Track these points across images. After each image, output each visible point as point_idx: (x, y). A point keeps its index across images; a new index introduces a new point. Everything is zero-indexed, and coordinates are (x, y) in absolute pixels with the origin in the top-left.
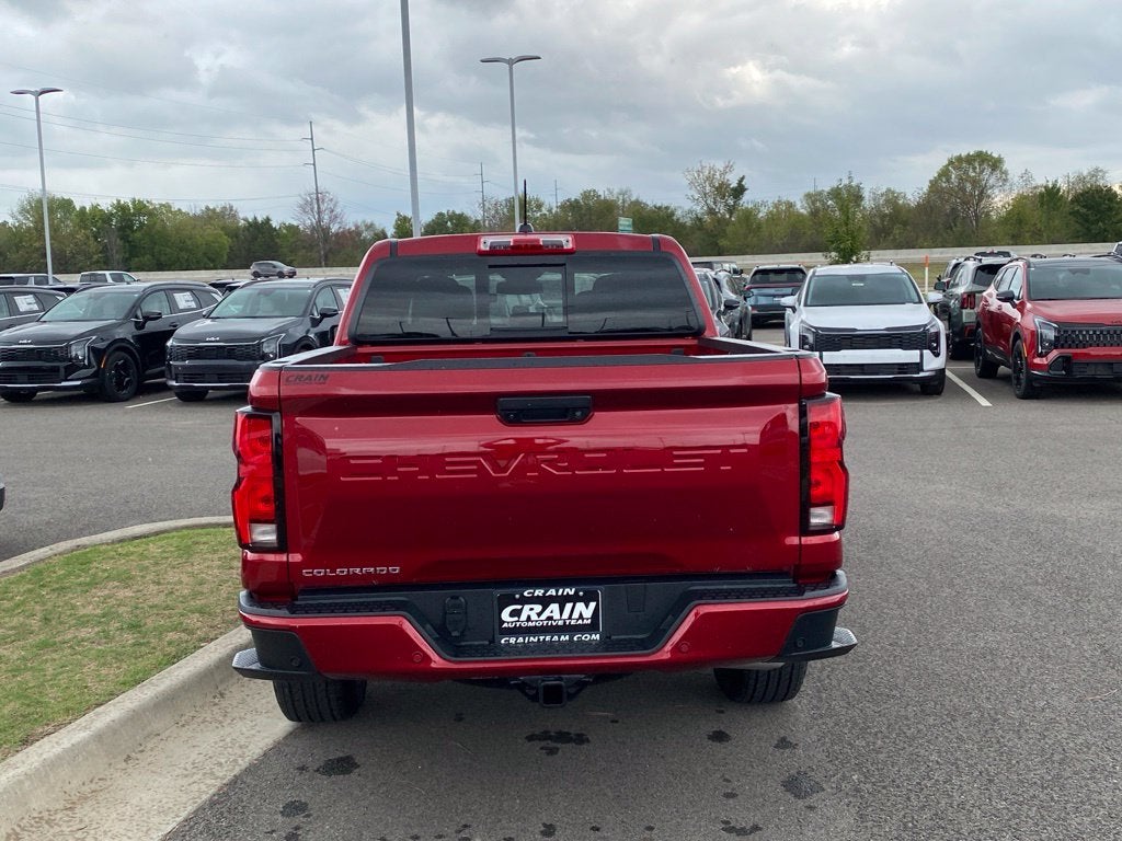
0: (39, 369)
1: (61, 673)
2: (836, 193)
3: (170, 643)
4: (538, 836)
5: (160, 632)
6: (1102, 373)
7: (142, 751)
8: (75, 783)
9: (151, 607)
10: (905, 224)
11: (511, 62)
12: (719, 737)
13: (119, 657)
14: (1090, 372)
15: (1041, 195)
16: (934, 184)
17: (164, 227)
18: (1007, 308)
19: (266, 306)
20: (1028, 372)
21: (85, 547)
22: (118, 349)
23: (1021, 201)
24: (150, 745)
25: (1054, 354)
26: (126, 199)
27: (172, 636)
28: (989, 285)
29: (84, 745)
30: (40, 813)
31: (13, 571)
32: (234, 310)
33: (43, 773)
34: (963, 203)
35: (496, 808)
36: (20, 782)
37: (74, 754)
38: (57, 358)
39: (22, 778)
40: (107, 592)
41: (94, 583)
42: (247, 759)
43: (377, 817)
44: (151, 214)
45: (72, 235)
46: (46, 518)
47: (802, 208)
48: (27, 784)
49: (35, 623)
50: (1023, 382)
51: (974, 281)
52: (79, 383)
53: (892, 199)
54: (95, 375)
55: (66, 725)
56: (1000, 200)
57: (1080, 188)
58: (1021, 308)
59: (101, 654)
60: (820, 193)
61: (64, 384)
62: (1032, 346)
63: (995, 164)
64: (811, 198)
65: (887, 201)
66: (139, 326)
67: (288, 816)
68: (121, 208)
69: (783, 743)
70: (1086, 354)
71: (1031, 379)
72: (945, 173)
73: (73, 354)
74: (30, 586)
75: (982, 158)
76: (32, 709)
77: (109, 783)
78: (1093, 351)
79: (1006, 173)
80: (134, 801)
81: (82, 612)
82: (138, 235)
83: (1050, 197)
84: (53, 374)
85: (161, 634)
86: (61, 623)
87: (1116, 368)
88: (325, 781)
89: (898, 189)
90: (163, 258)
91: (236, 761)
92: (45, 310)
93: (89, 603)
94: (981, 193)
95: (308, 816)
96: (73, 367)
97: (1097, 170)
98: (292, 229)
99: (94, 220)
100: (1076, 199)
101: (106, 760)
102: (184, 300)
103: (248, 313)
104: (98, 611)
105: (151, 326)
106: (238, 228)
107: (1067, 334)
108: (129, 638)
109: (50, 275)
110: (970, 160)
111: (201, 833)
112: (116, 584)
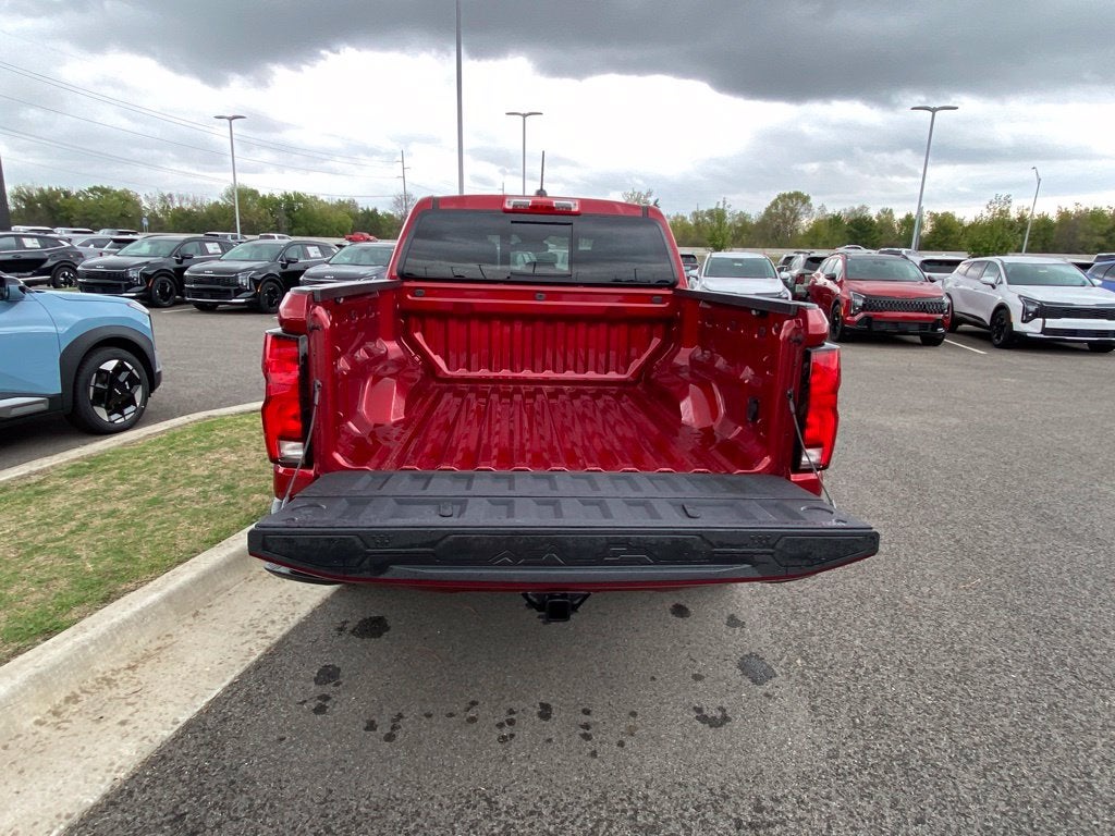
0: (219, 290)
1: (158, 530)
2: (710, 213)
3: (254, 504)
4: (537, 718)
5: (249, 493)
6: (890, 329)
7: (210, 606)
8: (142, 641)
9: (246, 471)
10: (749, 233)
11: (525, 116)
12: (680, 611)
13: (209, 515)
14: (883, 327)
15: (830, 220)
16: (768, 211)
17: (313, 210)
18: (830, 285)
19: (365, 257)
20: (843, 325)
21: (214, 417)
22: (270, 280)
23: (818, 224)
24: (218, 600)
25: (862, 314)
26: (290, 192)
27: (257, 497)
28: (816, 270)
29: (154, 606)
30: (104, 673)
31: (156, 434)
32: (347, 259)
33: (110, 637)
34: (784, 222)
35: (500, 683)
36: (85, 648)
37: (142, 618)
38: (229, 285)
39: (87, 643)
40: (217, 456)
41: (209, 449)
42: (297, 617)
43: (398, 688)
44: (305, 202)
45: (258, 212)
46: (199, 391)
47: (690, 221)
48: (91, 648)
49: (155, 481)
50: (838, 332)
51: (805, 267)
52: (243, 300)
53: (743, 217)
54: (253, 296)
55: (147, 582)
56: (805, 222)
57: (852, 217)
58: (840, 284)
59: (196, 513)
60: (702, 212)
61: (234, 301)
62: (847, 311)
63: (805, 200)
64: (695, 214)
65: (740, 219)
66: (284, 266)
67: (321, 684)
68: (287, 197)
69: (733, 622)
70: (880, 316)
71: (844, 330)
72: (775, 204)
73: (240, 281)
74: (163, 448)
75: (797, 195)
76: (121, 566)
77: (174, 640)
78: (886, 314)
79: (811, 205)
80: (191, 661)
81: (194, 472)
82: (298, 214)
83: (836, 221)
84: (226, 294)
85: (248, 495)
86: (174, 482)
87: (900, 326)
88: (357, 642)
89: (747, 212)
90: (312, 229)
91: (286, 619)
92: (224, 252)
93: (202, 465)
94: (796, 216)
95: (337, 685)
96: (239, 291)
97: (863, 207)
98: (389, 216)
99: (270, 203)
100: (851, 223)
101: (175, 616)
102: (313, 252)
103: (354, 262)
104: (206, 473)
105: (291, 267)
106: (358, 214)
107: (871, 303)
108: (223, 498)
109: (239, 234)
110: (790, 196)
111: (241, 701)
112: (227, 449)
